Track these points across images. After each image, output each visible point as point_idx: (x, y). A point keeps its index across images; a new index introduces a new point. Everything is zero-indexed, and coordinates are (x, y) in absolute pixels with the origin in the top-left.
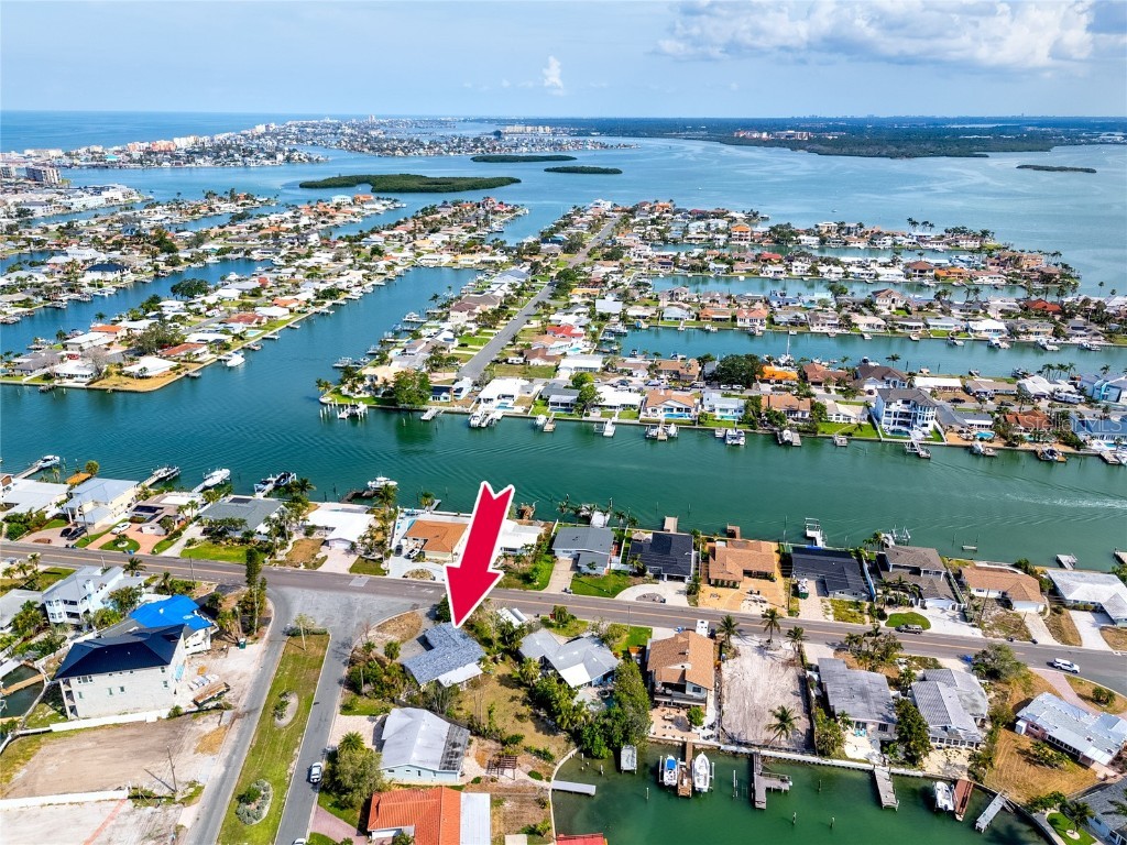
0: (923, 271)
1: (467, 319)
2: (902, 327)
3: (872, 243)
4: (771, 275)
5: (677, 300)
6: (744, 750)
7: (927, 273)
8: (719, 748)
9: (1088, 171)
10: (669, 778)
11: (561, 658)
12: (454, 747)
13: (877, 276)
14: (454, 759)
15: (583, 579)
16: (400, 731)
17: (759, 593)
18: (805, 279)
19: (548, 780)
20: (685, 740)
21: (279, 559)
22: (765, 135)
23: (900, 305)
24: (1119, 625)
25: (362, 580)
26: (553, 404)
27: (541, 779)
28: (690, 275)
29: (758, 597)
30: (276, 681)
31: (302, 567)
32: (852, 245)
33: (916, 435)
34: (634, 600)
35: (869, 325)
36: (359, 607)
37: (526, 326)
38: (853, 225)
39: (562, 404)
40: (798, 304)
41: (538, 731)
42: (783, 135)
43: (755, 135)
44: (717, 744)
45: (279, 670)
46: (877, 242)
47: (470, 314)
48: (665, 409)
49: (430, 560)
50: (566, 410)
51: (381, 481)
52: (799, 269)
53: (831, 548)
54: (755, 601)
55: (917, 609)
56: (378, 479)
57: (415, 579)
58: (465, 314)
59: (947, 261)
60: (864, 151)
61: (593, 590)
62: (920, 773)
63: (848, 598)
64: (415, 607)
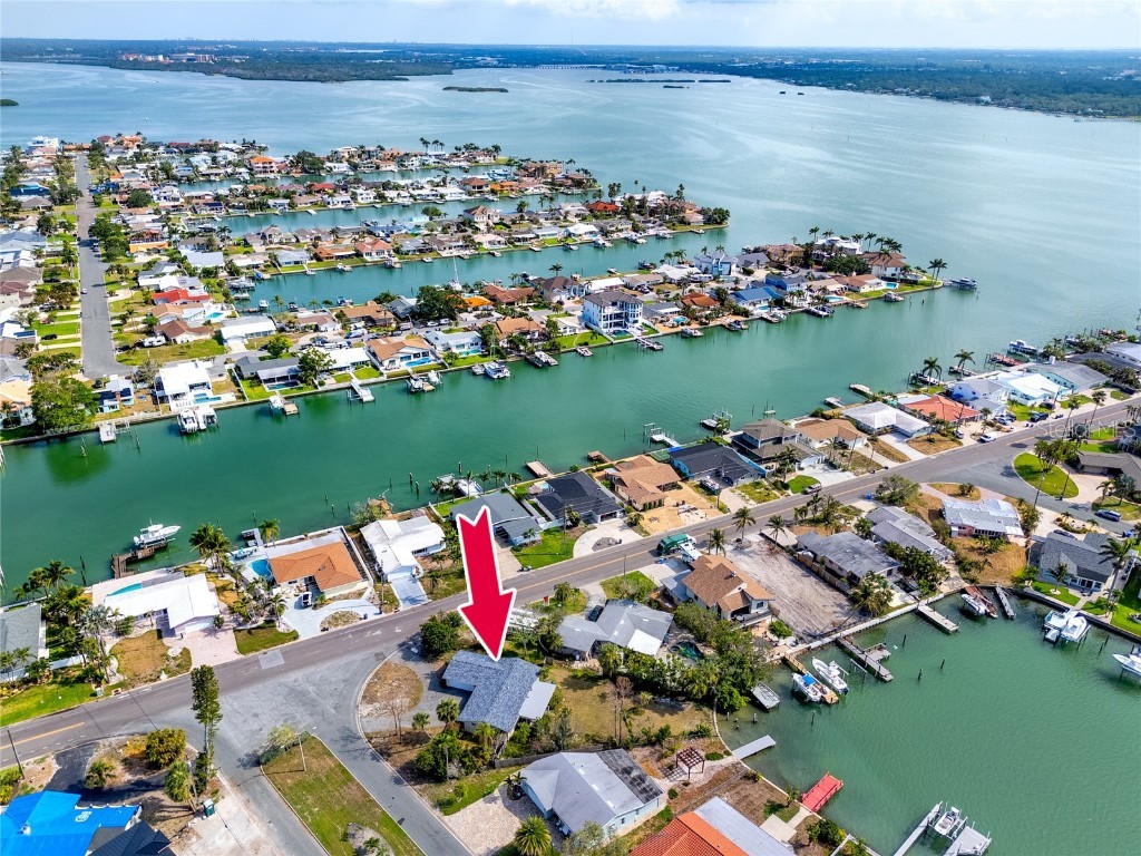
0: (480, 187)
1: (20, 302)
2: (519, 240)
3: (403, 165)
4: (340, 206)
5: (271, 243)
6: (827, 640)
7: (485, 189)
8: (809, 649)
9: (502, 90)
10: (813, 693)
11: (616, 633)
12: (629, 773)
13: (442, 196)
14: (643, 785)
15: (524, 551)
16: (559, 789)
17: (684, 503)
18: (377, 206)
19: (728, 754)
20: (782, 655)
21: (113, 681)
22: (161, 58)
23: (496, 220)
24: (914, 436)
25: (271, 657)
26: (267, 381)
27: (721, 757)
28: (252, 215)
29: (686, 506)
30: (316, 828)
31: (164, 677)
32: (384, 169)
33: (635, 332)
34: (592, 552)
35: (490, 242)
36: (311, 689)
37: (111, 299)
38: (372, 149)
39: (280, 379)
40: (404, 231)
41: (663, 715)
42: (184, 58)
43: (150, 58)
44: (805, 646)
45: (300, 812)
46: (406, 163)
47: (23, 295)
48: (402, 358)
49: (333, 599)
50: (287, 385)
51: (158, 531)
52: (365, 196)
53: (685, 446)
54: (688, 511)
55: (799, 473)
56: (150, 529)
57: (339, 628)
58: (16, 296)
59: (487, 176)
60: (289, 75)
61: (547, 558)
62: (941, 596)
63: (748, 481)
64: (379, 657)
